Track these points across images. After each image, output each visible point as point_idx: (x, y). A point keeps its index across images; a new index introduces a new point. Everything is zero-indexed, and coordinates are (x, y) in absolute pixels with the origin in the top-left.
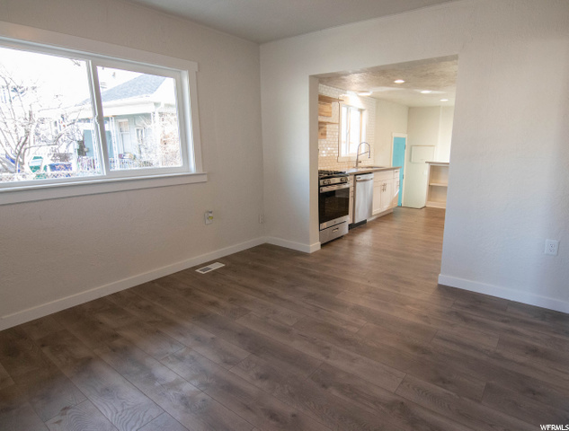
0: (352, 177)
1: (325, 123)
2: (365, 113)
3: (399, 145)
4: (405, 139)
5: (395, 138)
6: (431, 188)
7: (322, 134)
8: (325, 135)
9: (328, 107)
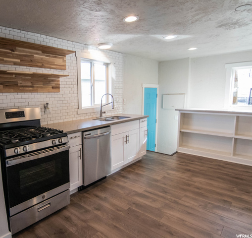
0: (79, 134)
1: (58, 76)
2: (111, 67)
3: (150, 94)
4: (156, 89)
5: (145, 88)
6: (183, 135)
7: (53, 88)
8: (59, 88)
9: (61, 60)
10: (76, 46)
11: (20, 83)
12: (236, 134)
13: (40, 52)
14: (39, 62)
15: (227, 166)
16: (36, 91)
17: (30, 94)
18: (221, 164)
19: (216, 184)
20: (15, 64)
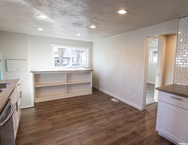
12: (67, 82)
15: (69, 100)
18: (66, 100)
19: (77, 111)
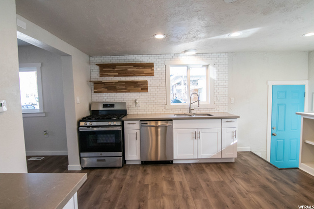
7: (142, 89)
8: (147, 89)
9: (150, 70)
10: (164, 57)
11: (118, 87)
13: (133, 67)
14: (131, 73)
16: (129, 91)
17: (125, 93)
20: (115, 76)
